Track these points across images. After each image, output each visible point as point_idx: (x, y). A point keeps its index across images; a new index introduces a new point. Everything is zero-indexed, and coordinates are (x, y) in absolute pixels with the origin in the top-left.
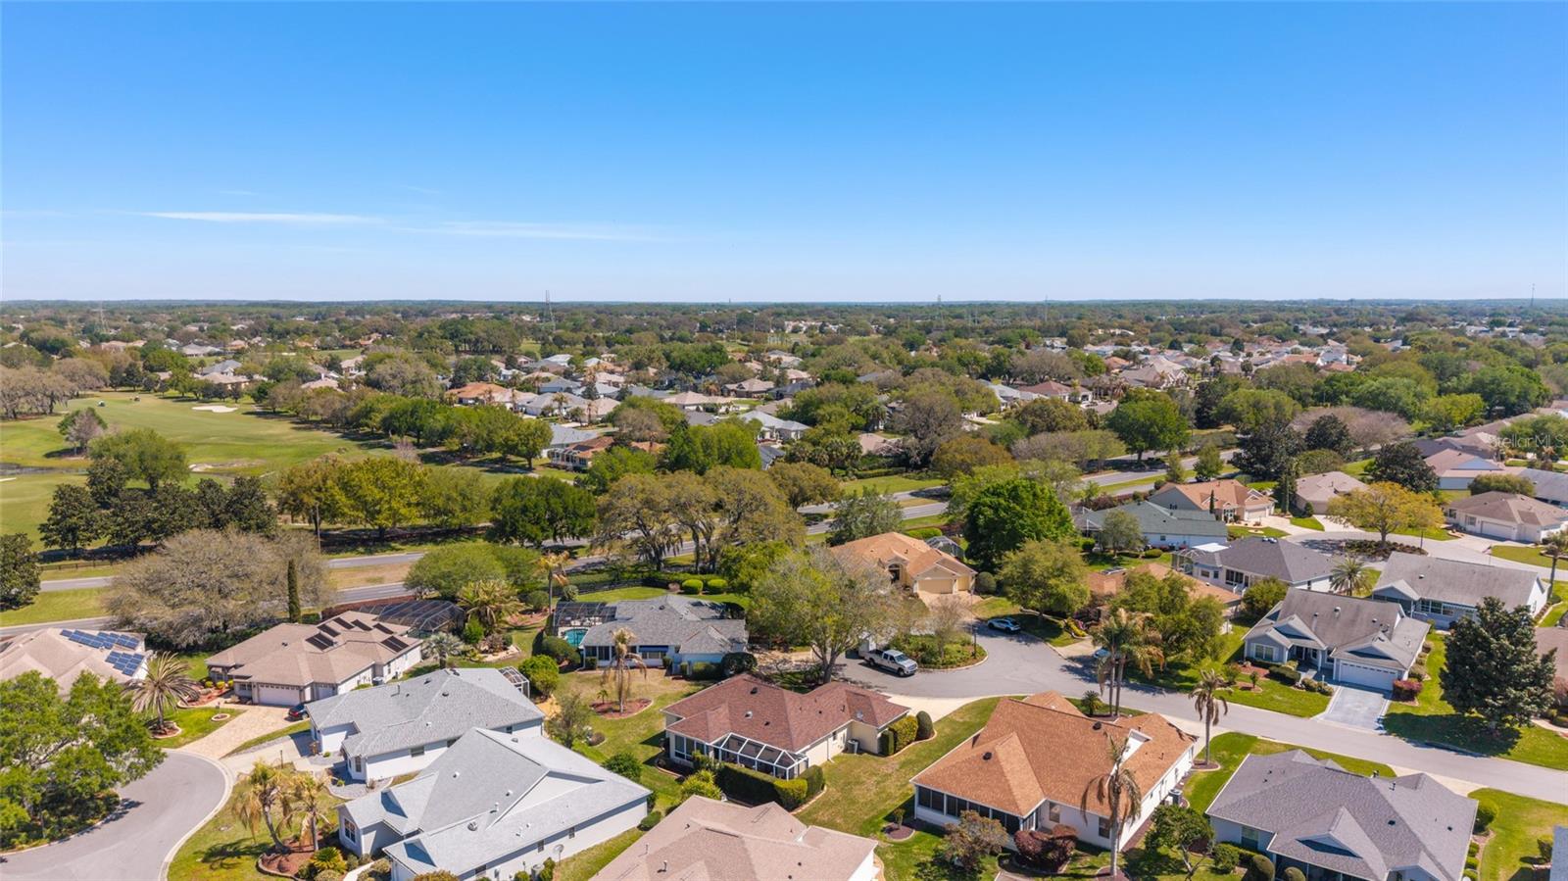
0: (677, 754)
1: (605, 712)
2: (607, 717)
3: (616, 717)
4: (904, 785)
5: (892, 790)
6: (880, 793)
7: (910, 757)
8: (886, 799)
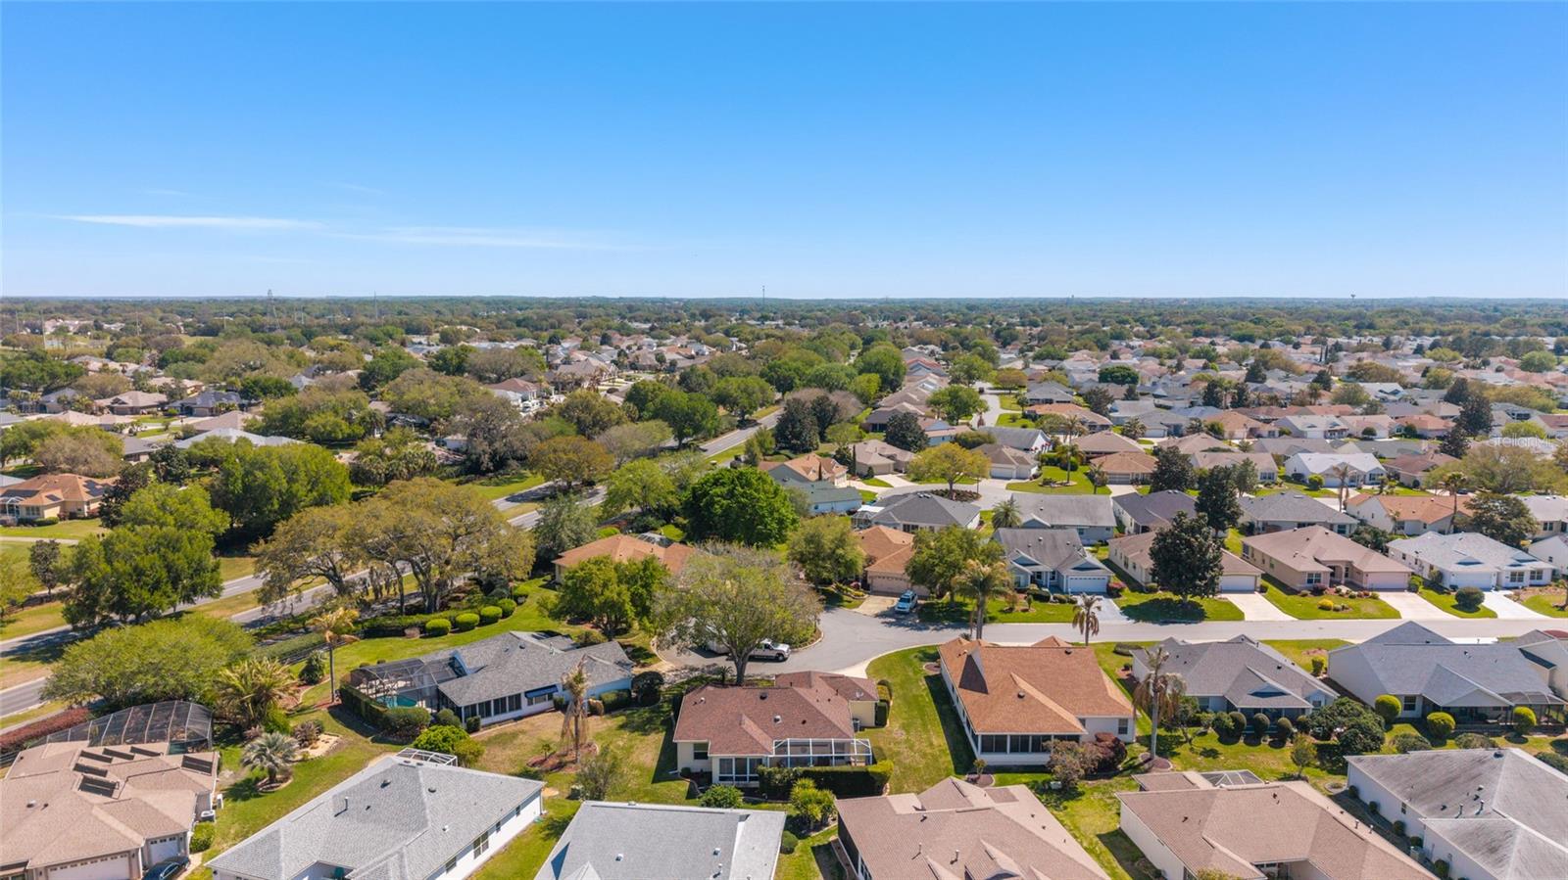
4: (931, 744)
5: (929, 751)
6: (924, 756)
7: (901, 721)
8: (935, 759)
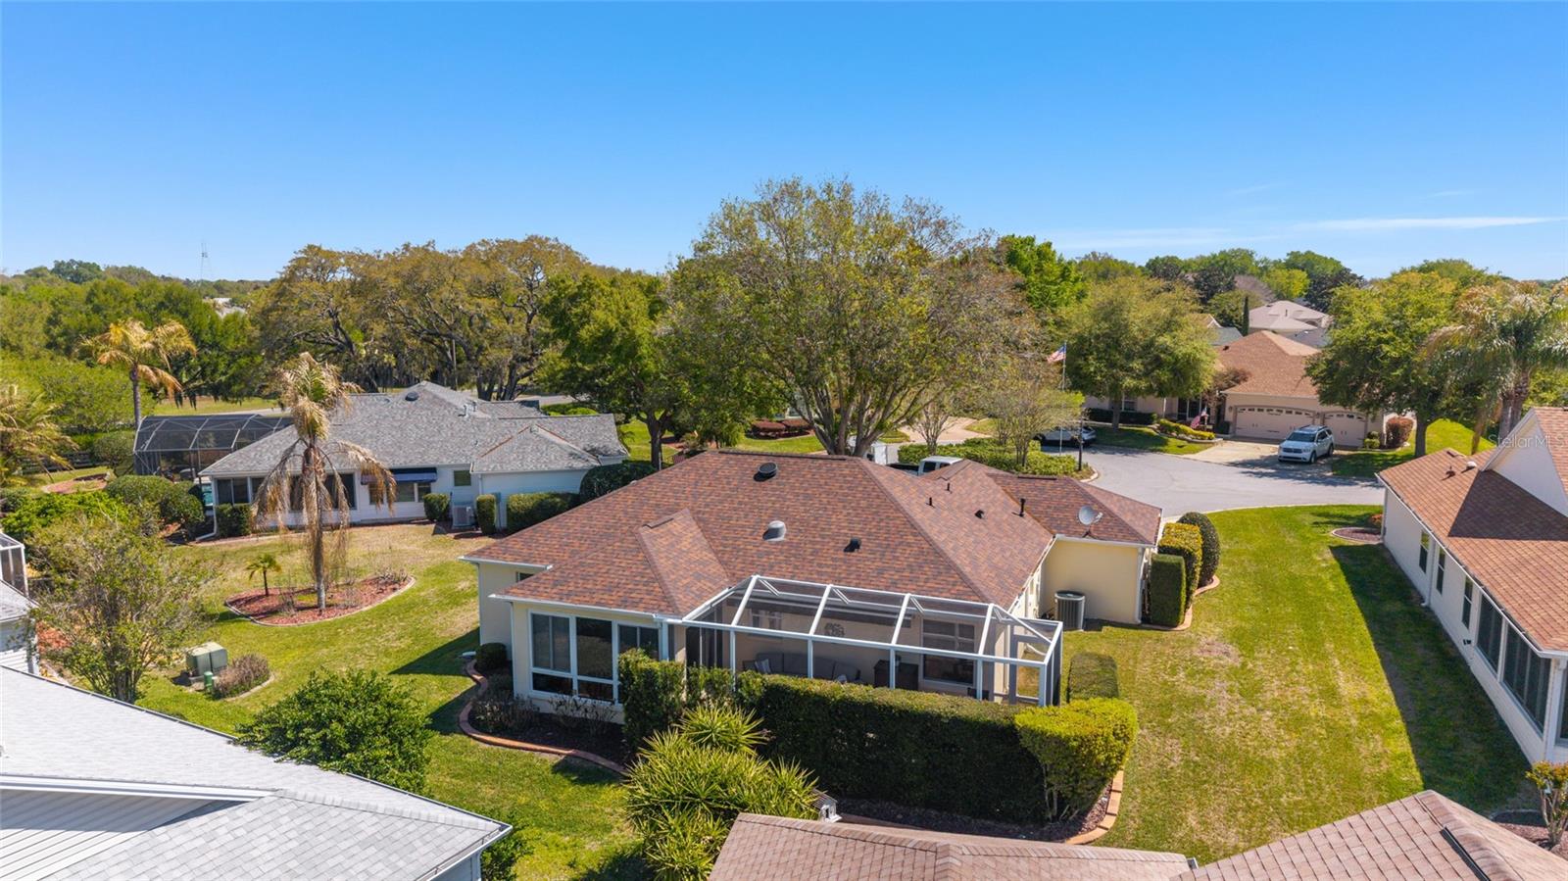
0: (541, 682)
1: (271, 613)
2: (280, 623)
3: (308, 620)
4: (1330, 694)
5: (1316, 709)
6: (1297, 722)
7: (1231, 623)
8: (1342, 739)
